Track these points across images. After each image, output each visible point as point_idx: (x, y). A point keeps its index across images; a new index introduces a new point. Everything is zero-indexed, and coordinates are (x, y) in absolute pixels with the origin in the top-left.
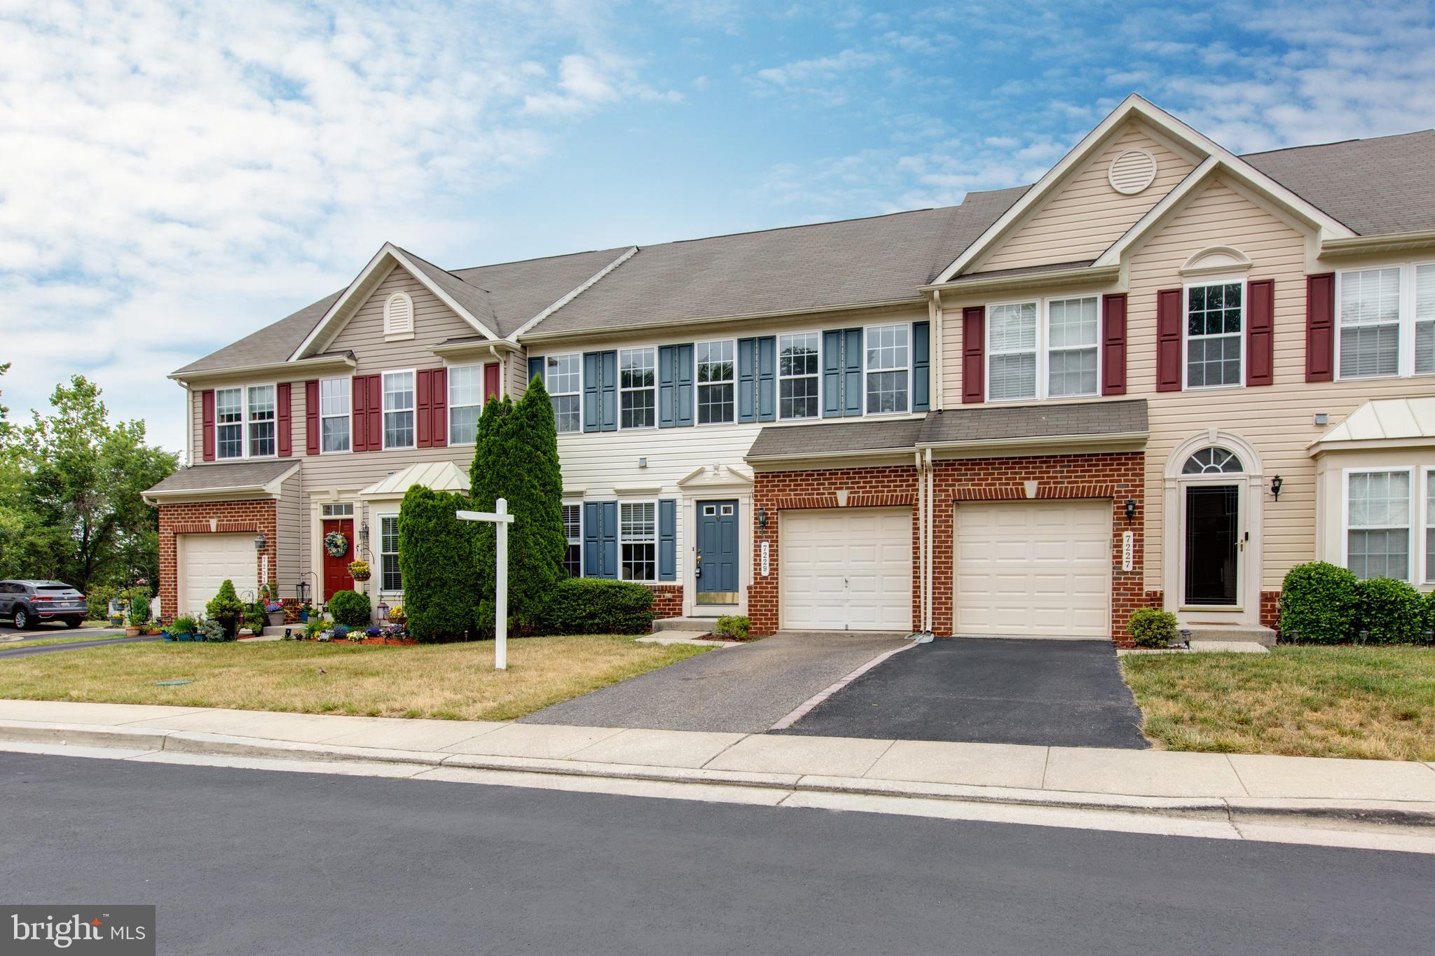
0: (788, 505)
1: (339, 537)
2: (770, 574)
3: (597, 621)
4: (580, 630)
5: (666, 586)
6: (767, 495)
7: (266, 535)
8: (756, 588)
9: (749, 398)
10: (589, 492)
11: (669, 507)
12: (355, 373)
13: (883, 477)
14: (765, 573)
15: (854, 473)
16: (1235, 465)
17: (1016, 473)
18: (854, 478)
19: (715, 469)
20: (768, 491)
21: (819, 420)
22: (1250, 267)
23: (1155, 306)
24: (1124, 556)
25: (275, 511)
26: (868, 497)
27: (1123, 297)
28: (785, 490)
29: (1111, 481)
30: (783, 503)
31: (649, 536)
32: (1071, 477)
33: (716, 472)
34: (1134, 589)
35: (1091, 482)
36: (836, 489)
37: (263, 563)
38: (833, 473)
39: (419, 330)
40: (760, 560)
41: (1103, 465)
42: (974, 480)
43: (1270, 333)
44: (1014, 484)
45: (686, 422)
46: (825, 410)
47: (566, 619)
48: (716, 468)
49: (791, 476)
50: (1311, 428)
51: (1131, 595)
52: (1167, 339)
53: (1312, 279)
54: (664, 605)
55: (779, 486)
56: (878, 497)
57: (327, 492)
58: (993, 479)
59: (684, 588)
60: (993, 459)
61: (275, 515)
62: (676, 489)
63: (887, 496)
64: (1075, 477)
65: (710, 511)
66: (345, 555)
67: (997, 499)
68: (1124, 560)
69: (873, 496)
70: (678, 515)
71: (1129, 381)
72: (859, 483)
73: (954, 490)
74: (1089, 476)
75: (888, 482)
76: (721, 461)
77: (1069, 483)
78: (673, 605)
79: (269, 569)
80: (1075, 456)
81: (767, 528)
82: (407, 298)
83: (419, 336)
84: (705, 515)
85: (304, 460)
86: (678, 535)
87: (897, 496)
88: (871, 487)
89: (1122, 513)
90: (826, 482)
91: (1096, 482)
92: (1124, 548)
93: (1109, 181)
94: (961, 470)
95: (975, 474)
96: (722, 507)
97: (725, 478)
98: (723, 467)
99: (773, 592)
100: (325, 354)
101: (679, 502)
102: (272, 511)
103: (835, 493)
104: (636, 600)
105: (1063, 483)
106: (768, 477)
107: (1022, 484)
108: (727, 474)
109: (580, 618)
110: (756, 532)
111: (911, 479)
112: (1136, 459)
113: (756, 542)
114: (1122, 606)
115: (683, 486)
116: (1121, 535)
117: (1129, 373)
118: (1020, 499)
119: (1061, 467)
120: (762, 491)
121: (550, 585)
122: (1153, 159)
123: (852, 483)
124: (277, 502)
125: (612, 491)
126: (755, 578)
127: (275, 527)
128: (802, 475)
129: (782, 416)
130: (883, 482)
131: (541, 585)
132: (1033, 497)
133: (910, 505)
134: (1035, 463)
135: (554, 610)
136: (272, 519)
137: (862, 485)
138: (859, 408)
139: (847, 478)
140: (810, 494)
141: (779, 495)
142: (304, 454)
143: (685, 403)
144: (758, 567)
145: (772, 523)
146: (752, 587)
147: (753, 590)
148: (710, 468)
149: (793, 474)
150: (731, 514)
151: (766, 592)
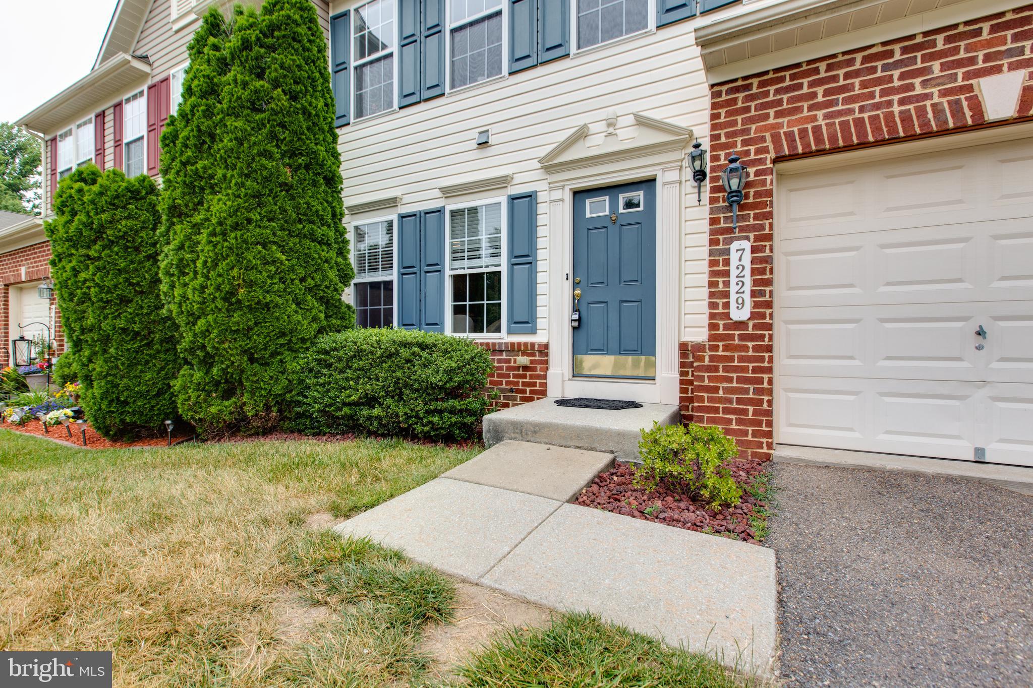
0: (807, 145)
2: (753, 316)
3: (376, 411)
5: (519, 344)
8: (715, 348)
10: (406, 199)
11: (525, 207)
12: (149, 82)
14: (740, 313)
19: (609, 125)
20: (748, 121)
28: (798, 111)
30: (791, 141)
31: (494, 261)
33: (611, 130)
36: (973, 76)
40: (727, 284)
45: (554, 53)
47: (327, 406)
48: (611, 123)
49: (816, 72)
54: (515, 376)
55: (780, 103)
59: (551, 347)
62: (539, 174)
65: (599, 206)
70: (541, 220)
76: (619, 110)
78: (531, 377)
81: (742, 207)
84: (589, 216)
86: (541, 254)
90: (938, 64)
96: (621, 196)
97: (630, 137)
98: (624, 122)
99: (762, 359)
101: (542, 196)
103: (970, 88)
104: (450, 372)
106: (748, 87)
109: (349, 404)
110: (713, 222)
113: (712, 242)
115: (550, 166)
121: (303, 340)
125: (437, 193)
126: (713, 327)
131: (281, 341)
135: (308, 387)
140: (877, 106)
141: (781, 125)
143: (554, 19)
144: (720, 302)
145: (757, 194)
146: (700, 347)
147: (707, 354)
148: (602, 126)
149: (823, 66)
150: (641, 208)
151: (741, 359)
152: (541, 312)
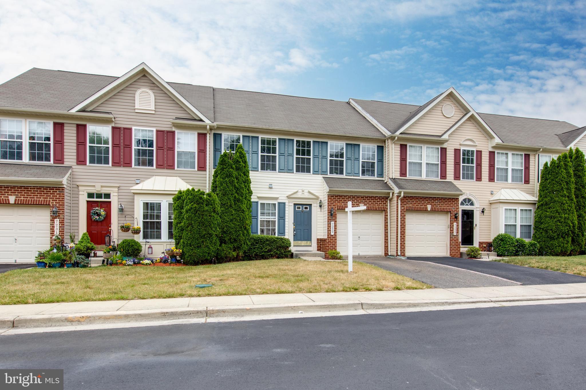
0: (341, 208)
1: (102, 210)
2: (334, 234)
4: (263, 257)
6: (333, 204)
7: (58, 207)
9: (317, 164)
11: (282, 206)
12: (113, 125)
13: (375, 200)
14: (332, 234)
15: (365, 198)
16: (472, 204)
17: (425, 202)
18: (366, 199)
20: (333, 202)
21: (344, 176)
22: (476, 146)
23: (453, 153)
24: (454, 230)
25: (64, 194)
26: (371, 207)
27: (446, 149)
28: (340, 202)
29: (451, 207)
30: (339, 207)
31: (273, 217)
32: (440, 205)
33: (303, 192)
34: (456, 241)
35: (445, 206)
36: (359, 203)
37: (56, 223)
38: (358, 197)
39: (157, 110)
40: (330, 229)
41: (449, 201)
42: (412, 203)
43: (481, 166)
44: (424, 206)
45: (290, 171)
46: (347, 173)
47: (257, 253)
48: (303, 191)
49: (342, 197)
50: (490, 195)
51: (456, 242)
52: (457, 164)
53: (490, 152)
55: (338, 200)
56: (374, 207)
57: (94, 186)
58: (418, 204)
60: (418, 197)
61: (64, 196)
62: (286, 198)
63: (377, 207)
64: (441, 205)
65: (299, 208)
66: (103, 220)
67: (419, 210)
68: (454, 231)
69: (372, 207)
70: (286, 209)
71: (447, 175)
72: (367, 201)
73: (406, 206)
74: (445, 205)
75: (377, 202)
76: (305, 188)
77: (439, 206)
79: (60, 227)
80: (441, 198)
81: (333, 216)
82: (150, 92)
83: (157, 113)
84: (297, 210)
85: (73, 167)
86: (286, 217)
87: (380, 207)
88: (371, 203)
89: (453, 217)
90: (356, 200)
91: (447, 206)
92: (454, 228)
93: (442, 112)
94: (408, 200)
95: (413, 202)
96: (304, 207)
97: (307, 195)
98: (305, 191)
99: (335, 241)
100: (91, 111)
101: (287, 204)
102: (62, 194)
103: (359, 205)
105: (438, 206)
106: (333, 197)
107: (426, 206)
108: (308, 194)
109: (264, 252)
110: (328, 218)
111: (385, 201)
112: (457, 200)
113: (328, 221)
114: (454, 246)
115: (289, 197)
116: (453, 224)
117: (447, 173)
118: (425, 211)
119: (437, 201)
120: (331, 202)
122: (454, 107)
123: (365, 201)
124: (65, 190)
125: (256, 197)
126: (328, 236)
127: (64, 203)
128: (346, 197)
129: (330, 173)
130: (375, 202)
132: (430, 210)
133: (385, 210)
134: (430, 199)
136: (62, 198)
137: (368, 202)
138: (359, 173)
139: (363, 199)
141: (338, 204)
142: (75, 164)
143: (290, 163)
145: (335, 214)
146: (326, 239)
147: (327, 240)
148: (301, 191)
149: (343, 196)
150: (308, 210)
151: (333, 241)
152: (286, 231)
